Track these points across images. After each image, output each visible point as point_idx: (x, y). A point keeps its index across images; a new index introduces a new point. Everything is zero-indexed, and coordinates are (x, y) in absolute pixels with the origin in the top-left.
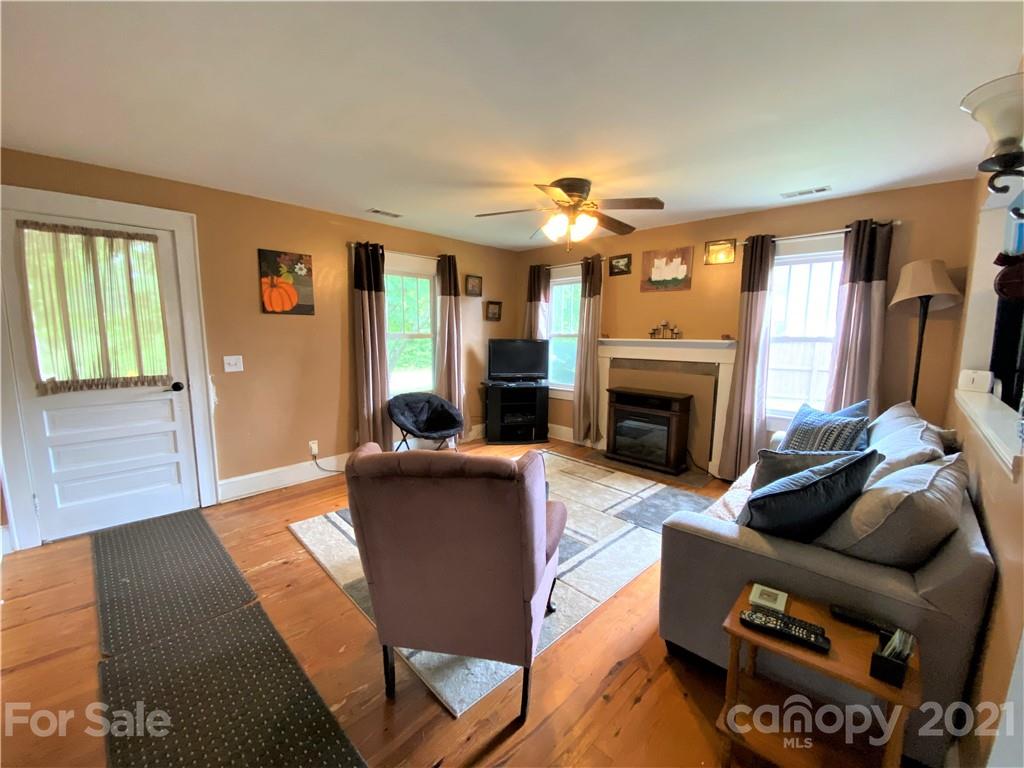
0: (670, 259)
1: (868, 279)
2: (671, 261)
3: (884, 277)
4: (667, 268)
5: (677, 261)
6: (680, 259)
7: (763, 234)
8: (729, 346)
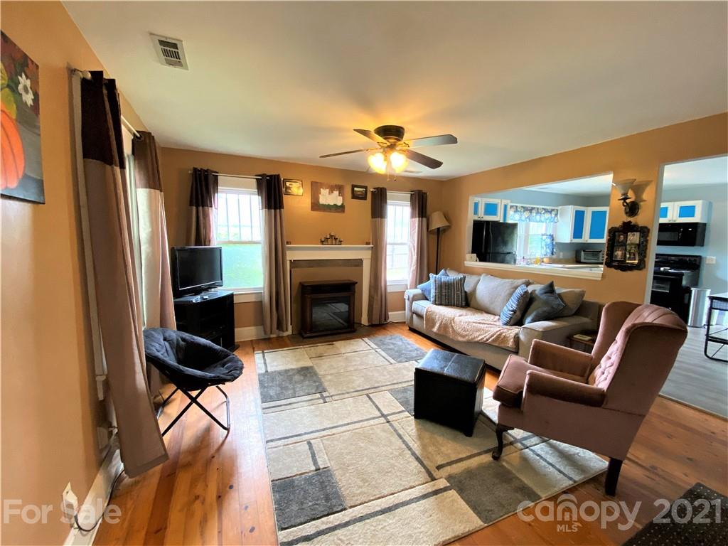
0: (331, 191)
1: (422, 217)
2: (332, 192)
3: (426, 217)
4: (330, 196)
5: (336, 193)
6: (338, 192)
7: (381, 187)
8: (368, 249)
